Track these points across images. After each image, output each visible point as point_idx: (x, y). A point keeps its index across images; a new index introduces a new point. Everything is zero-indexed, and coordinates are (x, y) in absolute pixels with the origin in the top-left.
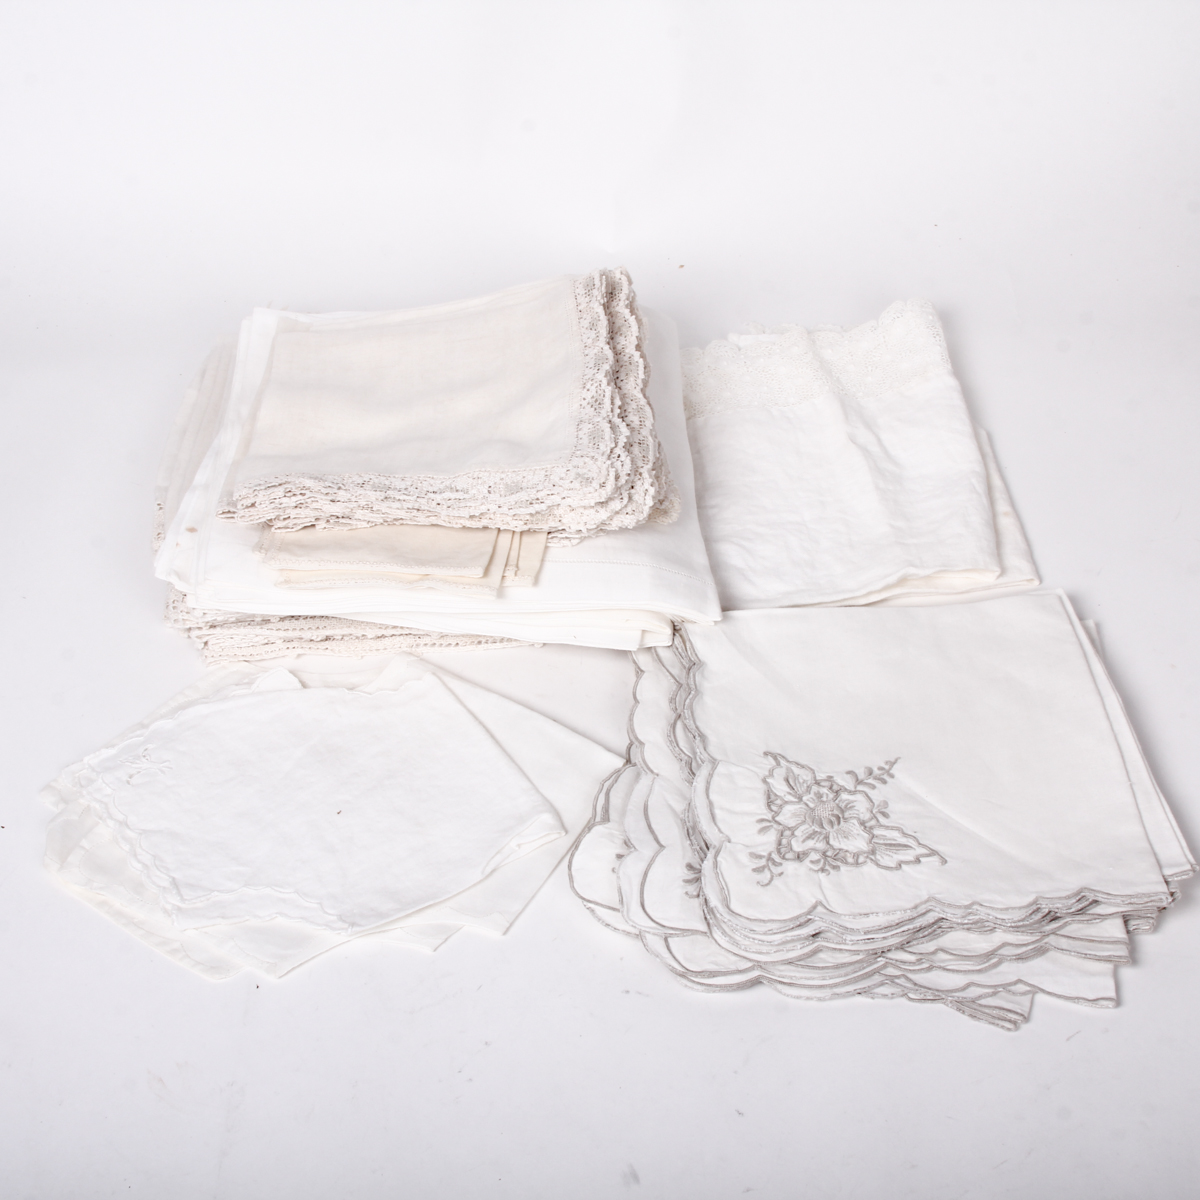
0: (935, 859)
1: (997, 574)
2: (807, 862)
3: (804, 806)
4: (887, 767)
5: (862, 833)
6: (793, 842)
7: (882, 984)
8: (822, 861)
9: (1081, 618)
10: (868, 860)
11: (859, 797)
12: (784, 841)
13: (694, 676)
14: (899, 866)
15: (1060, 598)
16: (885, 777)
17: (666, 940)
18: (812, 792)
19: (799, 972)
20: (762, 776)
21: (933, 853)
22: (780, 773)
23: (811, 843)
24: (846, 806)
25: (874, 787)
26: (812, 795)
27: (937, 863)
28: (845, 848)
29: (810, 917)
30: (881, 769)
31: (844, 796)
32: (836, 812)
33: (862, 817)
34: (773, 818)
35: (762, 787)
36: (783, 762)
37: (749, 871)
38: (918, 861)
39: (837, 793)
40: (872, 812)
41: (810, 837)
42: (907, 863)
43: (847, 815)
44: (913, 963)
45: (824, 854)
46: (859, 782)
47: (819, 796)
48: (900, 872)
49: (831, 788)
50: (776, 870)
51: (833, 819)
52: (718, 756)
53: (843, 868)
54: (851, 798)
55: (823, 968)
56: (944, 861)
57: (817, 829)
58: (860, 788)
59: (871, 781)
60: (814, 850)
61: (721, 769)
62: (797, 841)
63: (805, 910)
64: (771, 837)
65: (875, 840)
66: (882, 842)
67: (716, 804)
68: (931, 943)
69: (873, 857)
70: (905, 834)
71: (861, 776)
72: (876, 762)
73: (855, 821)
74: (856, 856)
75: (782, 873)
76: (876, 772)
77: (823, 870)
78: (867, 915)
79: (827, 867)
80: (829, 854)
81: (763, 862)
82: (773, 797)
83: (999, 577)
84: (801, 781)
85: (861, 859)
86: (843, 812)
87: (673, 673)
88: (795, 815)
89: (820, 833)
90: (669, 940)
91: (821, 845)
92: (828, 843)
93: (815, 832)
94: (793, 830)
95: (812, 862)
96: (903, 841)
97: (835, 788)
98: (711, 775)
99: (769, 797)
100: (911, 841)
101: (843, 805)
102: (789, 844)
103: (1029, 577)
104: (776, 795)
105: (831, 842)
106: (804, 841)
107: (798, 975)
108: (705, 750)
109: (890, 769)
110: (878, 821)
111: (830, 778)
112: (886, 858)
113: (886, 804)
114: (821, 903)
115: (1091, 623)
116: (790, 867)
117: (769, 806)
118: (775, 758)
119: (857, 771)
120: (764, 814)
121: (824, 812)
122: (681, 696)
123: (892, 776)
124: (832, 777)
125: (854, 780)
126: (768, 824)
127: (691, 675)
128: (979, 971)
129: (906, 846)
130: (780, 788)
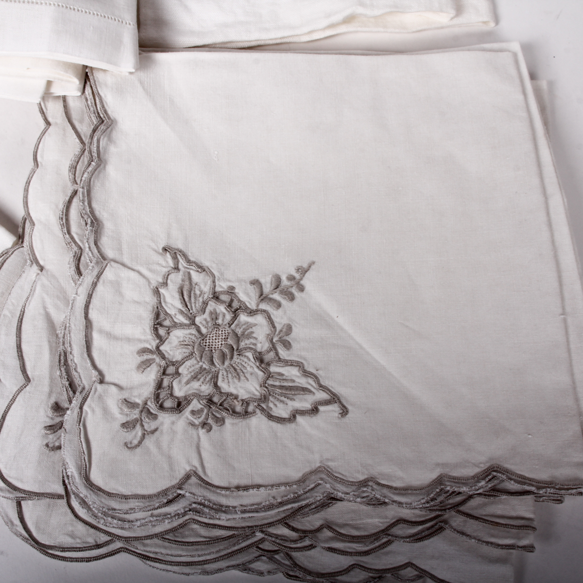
0: (335, 408)
1: (452, 15)
2: (187, 412)
3: (194, 331)
4: (297, 276)
5: (256, 370)
6: (175, 384)
7: (257, 559)
8: (205, 411)
9: (533, 76)
10: (258, 411)
11: (260, 319)
12: (166, 383)
13: (98, 141)
14: (292, 418)
15: (515, 55)
16: (294, 290)
17: (19, 505)
18: (207, 311)
19: (165, 548)
20: (154, 284)
21: (334, 399)
22: (176, 279)
23: (195, 385)
24: (243, 334)
25: (279, 305)
26: (206, 316)
27: (336, 415)
28: (234, 392)
29: (179, 492)
30: (291, 278)
31: (243, 318)
32: (230, 341)
33: (259, 348)
34: (158, 348)
35: (151, 300)
36: (182, 263)
37: (117, 425)
38: (315, 410)
39: (235, 313)
40: (271, 341)
41: (195, 377)
42: (303, 413)
43: (242, 344)
44: (295, 541)
45: (210, 401)
46: (263, 297)
47: (215, 316)
48: (293, 425)
49: (230, 306)
50: (149, 425)
51: (226, 351)
52: (110, 253)
53: (229, 421)
54: (250, 320)
55: (193, 544)
56: (344, 412)
57: (206, 366)
58: (263, 306)
59: (276, 296)
60: (198, 396)
61: (109, 274)
62: (180, 382)
63: (175, 482)
64: (151, 375)
65: (270, 382)
66: (277, 383)
67: (95, 325)
68: (317, 516)
69: (264, 406)
70: (306, 373)
71: (267, 288)
72: (287, 268)
73: (250, 355)
74: (246, 403)
75: (156, 430)
76: (285, 282)
77: (204, 424)
78: (246, 488)
79: (210, 421)
80: (215, 399)
81: (135, 414)
82: (162, 316)
83: (452, 19)
84: (198, 292)
85: (251, 408)
86: (238, 339)
87: (79, 130)
88: (183, 344)
89: (209, 372)
90: (23, 503)
91: (206, 389)
92: (216, 385)
93: (202, 370)
94: (177, 364)
95: (193, 412)
96: (302, 382)
97: (235, 305)
98: (95, 285)
99: (157, 315)
100: (311, 381)
101: (239, 331)
102: (171, 387)
103: (485, 19)
104: (166, 314)
105: (220, 383)
106: (188, 383)
107: (164, 551)
108: (96, 244)
109: (301, 279)
110: (277, 354)
111: (231, 291)
112: (280, 405)
113: (289, 329)
114: (196, 473)
115: (544, 84)
116: (165, 419)
117: (156, 330)
118: (175, 258)
119: (262, 281)
120: (146, 341)
121: (217, 342)
122: (83, 162)
123: (302, 289)
124: (233, 288)
125: (258, 294)
126: (150, 356)
127: (95, 139)
128: (366, 553)
129: (305, 390)
130: (172, 302)
